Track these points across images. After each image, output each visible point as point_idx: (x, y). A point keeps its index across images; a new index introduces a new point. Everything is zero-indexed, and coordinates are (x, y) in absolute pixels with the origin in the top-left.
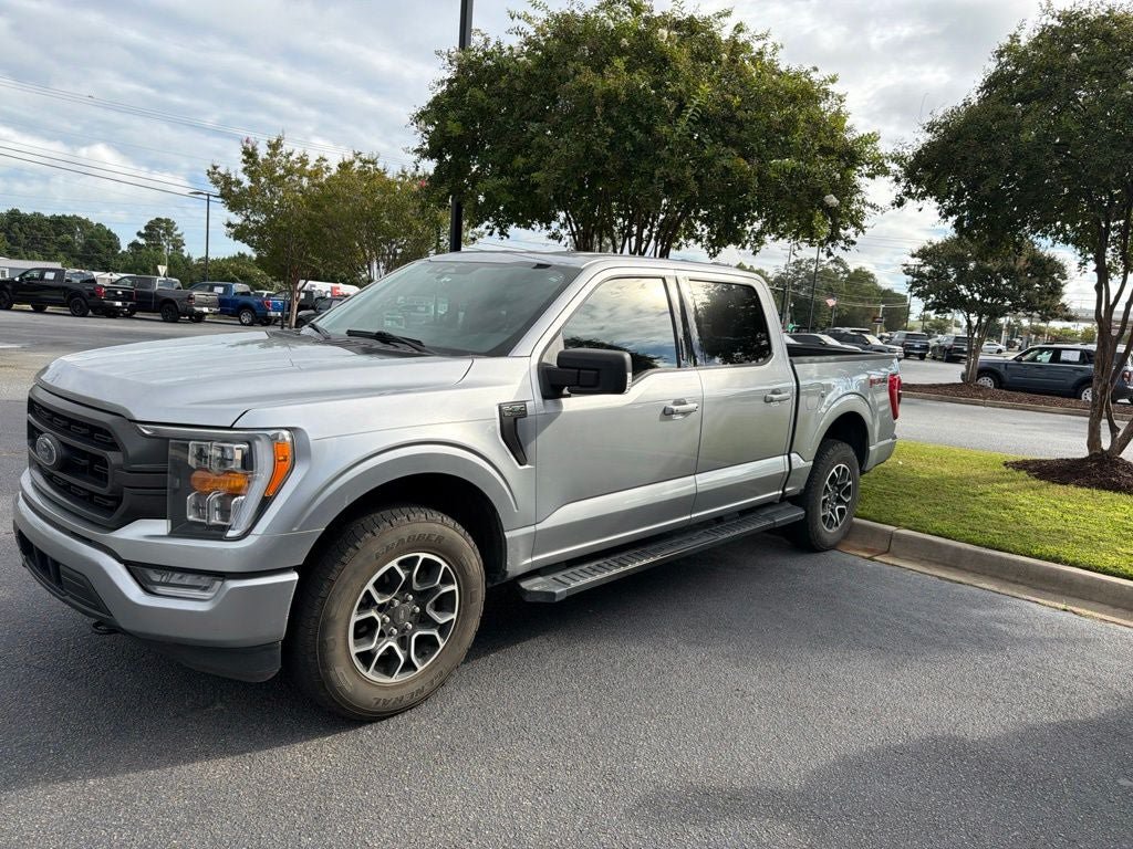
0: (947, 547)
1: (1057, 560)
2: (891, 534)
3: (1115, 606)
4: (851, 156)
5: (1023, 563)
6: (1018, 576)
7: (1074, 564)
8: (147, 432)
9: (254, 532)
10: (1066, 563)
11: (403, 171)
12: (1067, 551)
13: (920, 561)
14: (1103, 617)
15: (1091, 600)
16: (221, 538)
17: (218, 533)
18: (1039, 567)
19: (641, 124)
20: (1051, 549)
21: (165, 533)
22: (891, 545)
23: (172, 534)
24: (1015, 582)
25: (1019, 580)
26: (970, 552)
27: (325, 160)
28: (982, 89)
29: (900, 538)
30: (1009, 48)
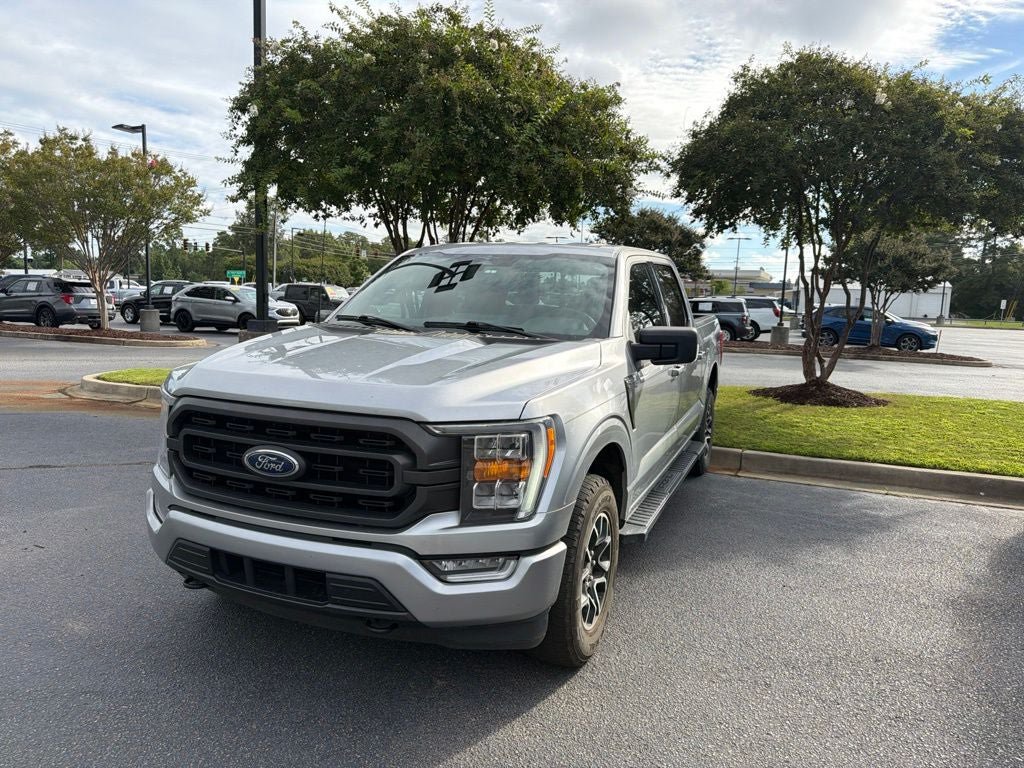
0: (786, 459)
1: (862, 459)
2: (741, 456)
3: (911, 487)
4: (633, 153)
5: (844, 465)
6: (842, 474)
7: (874, 461)
8: (437, 432)
9: (539, 510)
10: (868, 461)
11: (112, 148)
12: (867, 453)
13: (768, 472)
14: (915, 495)
15: (894, 485)
16: (512, 520)
17: (510, 515)
18: (855, 466)
19: (490, 123)
20: (854, 452)
21: (456, 524)
22: (741, 464)
23: (463, 524)
24: (840, 479)
25: (842, 477)
26: (803, 461)
27: (11, 134)
28: (724, 106)
29: (748, 457)
30: (742, 75)
